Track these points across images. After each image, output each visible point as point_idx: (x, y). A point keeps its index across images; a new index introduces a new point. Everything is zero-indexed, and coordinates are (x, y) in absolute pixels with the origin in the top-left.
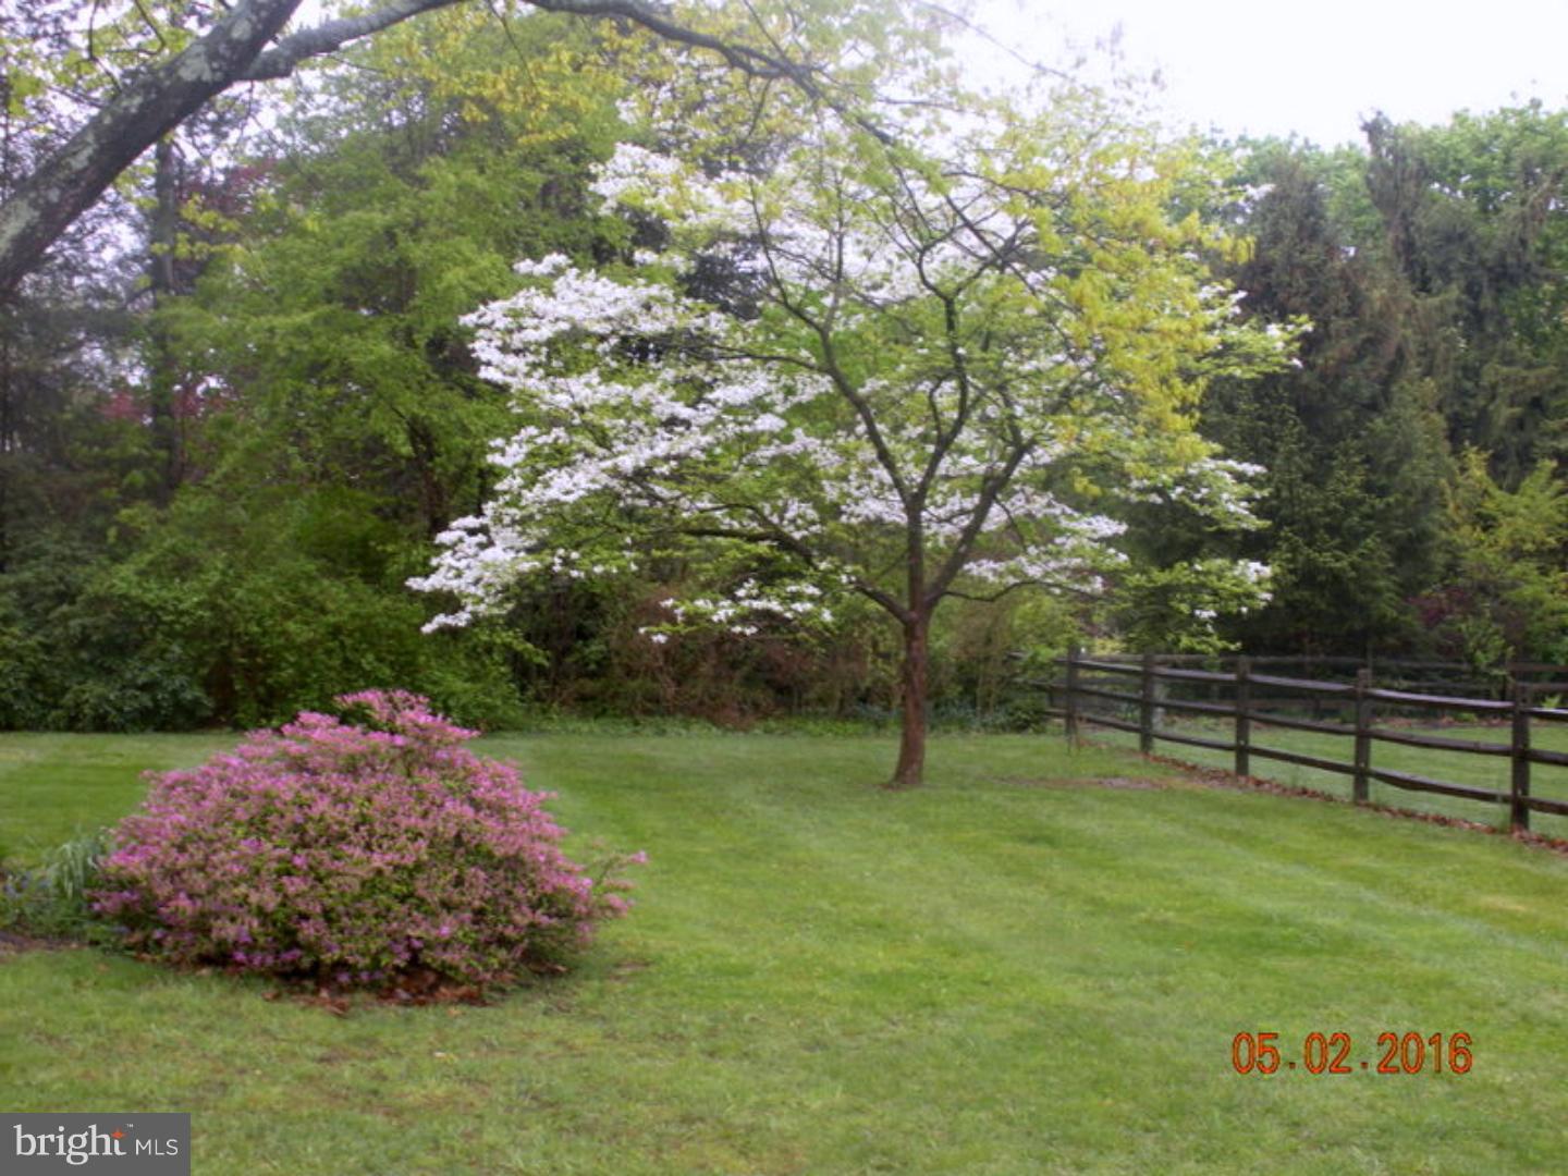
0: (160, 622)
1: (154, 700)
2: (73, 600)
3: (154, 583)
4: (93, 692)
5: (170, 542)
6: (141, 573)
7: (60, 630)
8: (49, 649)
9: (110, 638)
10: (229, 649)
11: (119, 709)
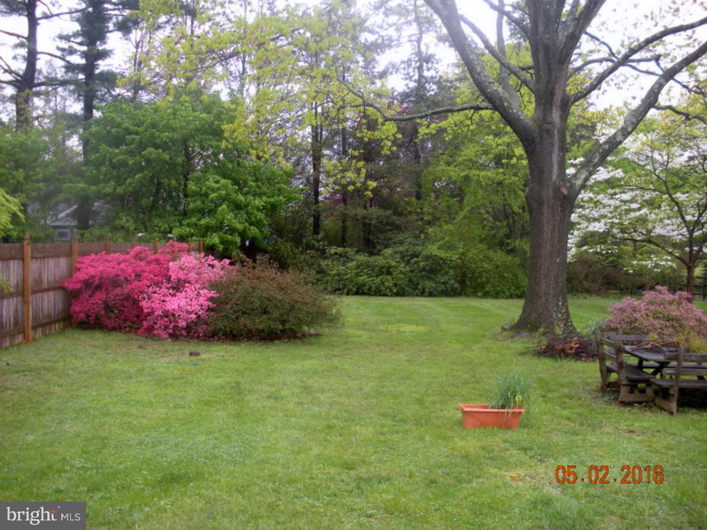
0: (446, 264)
1: (446, 287)
2: (417, 257)
3: (443, 252)
4: (429, 285)
5: (447, 239)
6: (438, 248)
7: (416, 266)
8: (411, 271)
9: (431, 269)
10: (465, 272)
11: (436, 290)
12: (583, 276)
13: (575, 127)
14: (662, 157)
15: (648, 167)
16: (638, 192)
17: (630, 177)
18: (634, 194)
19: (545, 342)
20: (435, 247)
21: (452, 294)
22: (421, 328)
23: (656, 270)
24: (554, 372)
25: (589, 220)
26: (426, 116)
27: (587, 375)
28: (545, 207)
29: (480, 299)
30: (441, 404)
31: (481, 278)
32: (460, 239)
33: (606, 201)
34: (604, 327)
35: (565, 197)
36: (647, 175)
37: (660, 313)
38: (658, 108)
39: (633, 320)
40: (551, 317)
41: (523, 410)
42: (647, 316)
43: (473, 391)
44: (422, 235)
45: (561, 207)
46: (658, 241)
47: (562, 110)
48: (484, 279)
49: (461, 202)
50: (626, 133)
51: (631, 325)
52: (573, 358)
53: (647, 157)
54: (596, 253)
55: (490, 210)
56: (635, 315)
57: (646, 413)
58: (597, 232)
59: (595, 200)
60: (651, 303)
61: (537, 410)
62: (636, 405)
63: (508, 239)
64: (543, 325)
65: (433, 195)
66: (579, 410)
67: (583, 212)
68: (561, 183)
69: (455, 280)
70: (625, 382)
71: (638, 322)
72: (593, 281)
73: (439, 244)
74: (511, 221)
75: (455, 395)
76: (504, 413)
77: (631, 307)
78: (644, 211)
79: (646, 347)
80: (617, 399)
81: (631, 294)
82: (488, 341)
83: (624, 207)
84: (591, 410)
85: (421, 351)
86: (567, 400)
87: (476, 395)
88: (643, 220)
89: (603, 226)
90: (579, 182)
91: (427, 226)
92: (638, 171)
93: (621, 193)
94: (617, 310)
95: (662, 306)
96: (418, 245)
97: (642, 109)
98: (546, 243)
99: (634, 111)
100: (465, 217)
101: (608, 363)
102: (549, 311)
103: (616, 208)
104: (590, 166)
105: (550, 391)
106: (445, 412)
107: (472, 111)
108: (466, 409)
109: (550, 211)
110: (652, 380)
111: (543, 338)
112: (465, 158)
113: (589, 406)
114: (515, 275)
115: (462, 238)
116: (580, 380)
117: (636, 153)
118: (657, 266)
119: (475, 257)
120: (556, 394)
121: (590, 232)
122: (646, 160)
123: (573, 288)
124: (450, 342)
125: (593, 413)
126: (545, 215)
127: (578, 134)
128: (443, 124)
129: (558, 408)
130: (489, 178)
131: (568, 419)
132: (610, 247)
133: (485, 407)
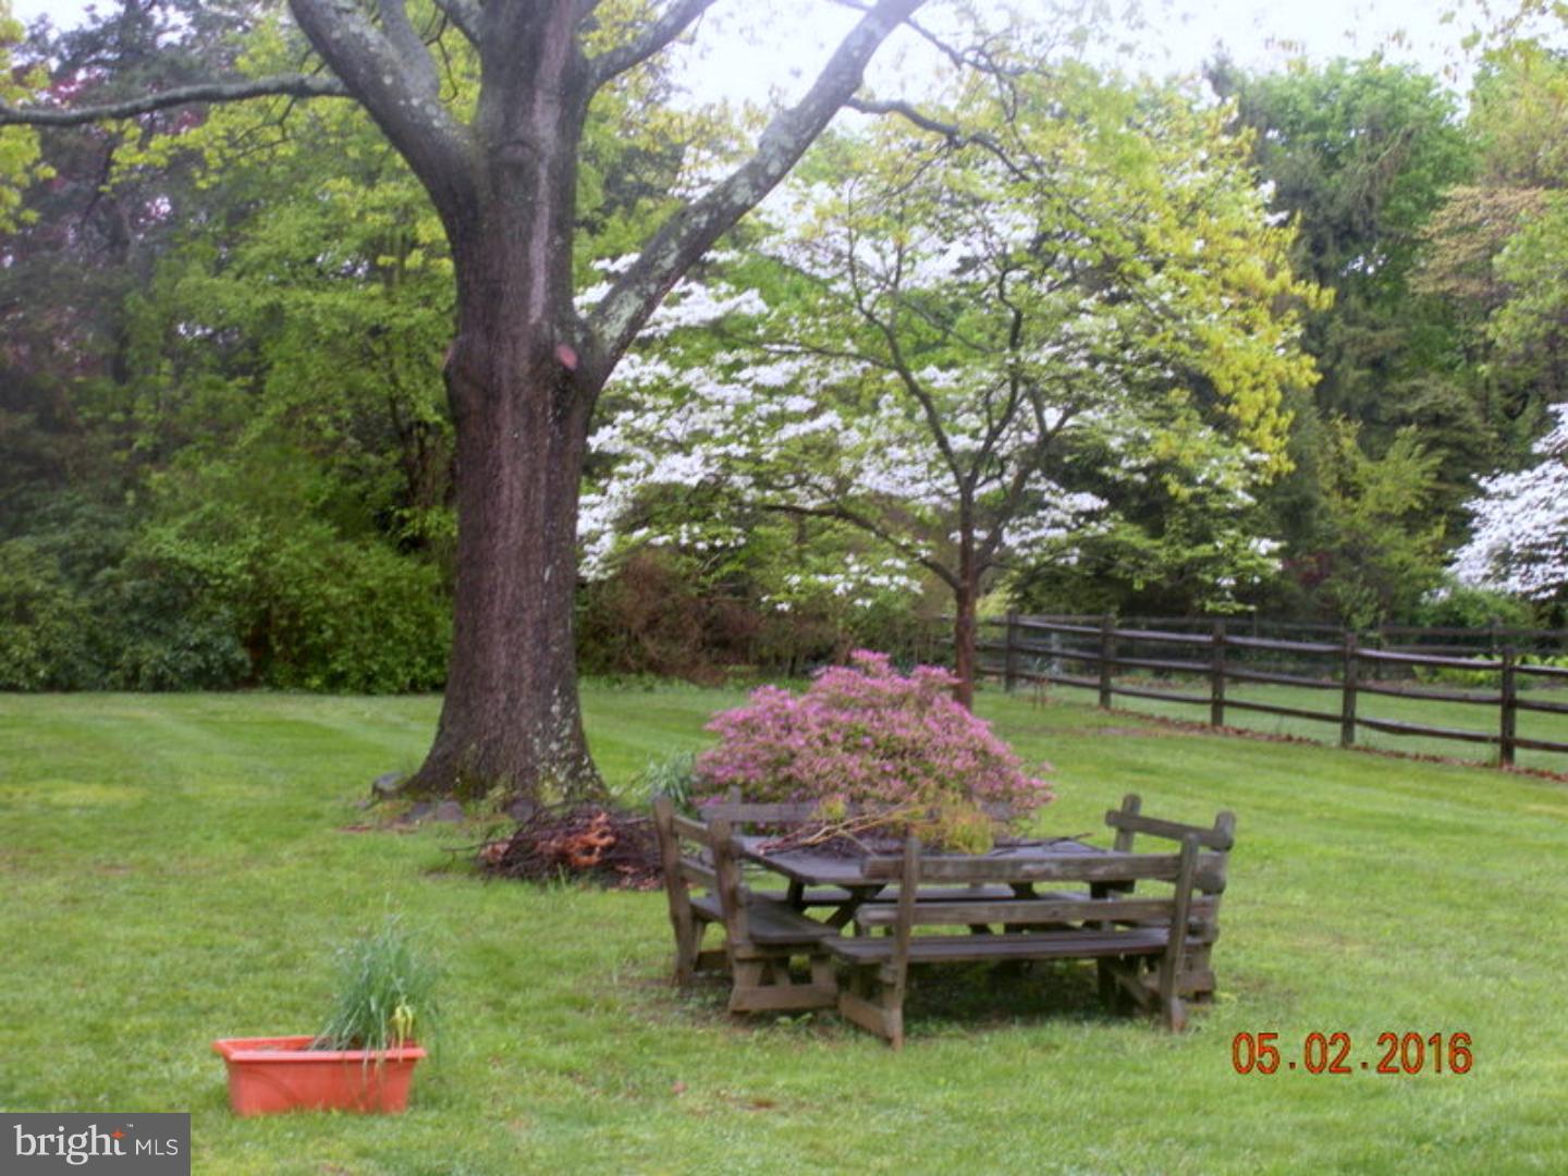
0: (206, 585)
1: (206, 660)
2: (114, 563)
3: (195, 547)
4: (152, 653)
5: (208, 506)
6: (181, 537)
7: (110, 593)
8: (98, 610)
9: (160, 601)
10: (267, 612)
11: (176, 670)
12: (640, 622)
13: (619, 160)
14: (883, 258)
15: (842, 287)
16: (806, 362)
17: (784, 317)
18: (796, 369)
19: (507, 829)
20: (170, 533)
21: (227, 680)
22: (117, 794)
23: (859, 602)
24: (534, 924)
25: (657, 446)
26: (135, 112)
27: (635, 933)
28: (507, 406)
29: (316, 698)
30: (164, 1040)
31: (321, 632)
32: (252, 508)
33: (709, 388)
34: (695, 779)
35: (568, 376)
36: (836, 310)
37: (865, 734)
38: (863, 108)
39: (785, 755)
40: (528, 751)
41: (420, 1052)
42: (826, 743)
43: (272, 994)
44: (130, 496)
45: (557, 406)
46: (873, 514)
47: (564, 105)
48: (328, 634)
49: (256, 389)
50: (762, 181)
51: (775, 771)
52: (593, 878)
53: (839, 254)
54: (680, 550)
55: (346, 414)
56: (788, 741)
57: (811, 1045)
58: (676, 486)
59: (676, 384)
60: (838, 704)
61: (471, 1048)
62: (783, 1019)
63: (407, 505)
64: (503, 779)
65: (166, 366)
66: (606, 1046)
67: (638, 424)
68: (557, 331)
69: (237, 635)
70: (746, 951)
71: (799, 763)
72: (674, 638)
73: (183, 522)
74: (415, 451)
75: (212, 1009)
76: (359, 1062)
77: (776, 718)
78: (829, 419)
79: (810, 840)
80: (725, 1004)
81: (792, 674)
82: (329, 831)
83: (765, 409)
84: (643, 1043)
85: (113, 867)
86: (570, 1015)
87: (280, 1006)
88: (826, 449)
89: (697, 467)
90: (613, 330)
91: (147, 466)
92: (811, 298)
93: (758, 363)
94: (734, 726)
95: (870, 713)
96: (117, 526)
97: (812, 107)
98: (509, 518)
99: (791, 113)
100: (266, 437)
101: (697, 894)
102: (522, 734)
103: (741, 409)
104: (649, 283)
105: (517, 988)
106: (177, 1066)
107: (285, 100)
108: (238, 1055)
109: (523, 421)
110: (829, 942)
111: (505, 819)
112: (267, 249)
113: (639, 1029)
114: (428, 623)
115: (257, 504)
116: (614, 948)
117: (804, 244)
118: (863, 589)
119: (297, 563)
120: (536, 996)
121: (657, 485)
122: (835, 263)
123: (608, 659)
124: (209, 838)
125: (646, 1050)
126: (506, 430)
127: (630, 178)
128: (190, 136)
129: (537, 1038)
130: (345, 316)
131: (570, 1073)
132: (722, 530)
133: (302, 1046)
